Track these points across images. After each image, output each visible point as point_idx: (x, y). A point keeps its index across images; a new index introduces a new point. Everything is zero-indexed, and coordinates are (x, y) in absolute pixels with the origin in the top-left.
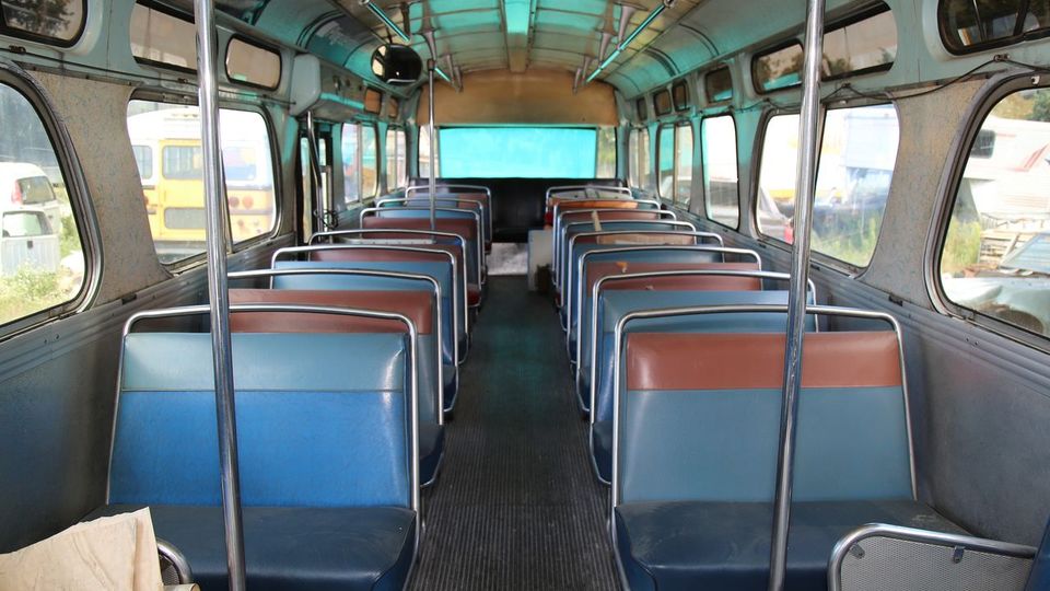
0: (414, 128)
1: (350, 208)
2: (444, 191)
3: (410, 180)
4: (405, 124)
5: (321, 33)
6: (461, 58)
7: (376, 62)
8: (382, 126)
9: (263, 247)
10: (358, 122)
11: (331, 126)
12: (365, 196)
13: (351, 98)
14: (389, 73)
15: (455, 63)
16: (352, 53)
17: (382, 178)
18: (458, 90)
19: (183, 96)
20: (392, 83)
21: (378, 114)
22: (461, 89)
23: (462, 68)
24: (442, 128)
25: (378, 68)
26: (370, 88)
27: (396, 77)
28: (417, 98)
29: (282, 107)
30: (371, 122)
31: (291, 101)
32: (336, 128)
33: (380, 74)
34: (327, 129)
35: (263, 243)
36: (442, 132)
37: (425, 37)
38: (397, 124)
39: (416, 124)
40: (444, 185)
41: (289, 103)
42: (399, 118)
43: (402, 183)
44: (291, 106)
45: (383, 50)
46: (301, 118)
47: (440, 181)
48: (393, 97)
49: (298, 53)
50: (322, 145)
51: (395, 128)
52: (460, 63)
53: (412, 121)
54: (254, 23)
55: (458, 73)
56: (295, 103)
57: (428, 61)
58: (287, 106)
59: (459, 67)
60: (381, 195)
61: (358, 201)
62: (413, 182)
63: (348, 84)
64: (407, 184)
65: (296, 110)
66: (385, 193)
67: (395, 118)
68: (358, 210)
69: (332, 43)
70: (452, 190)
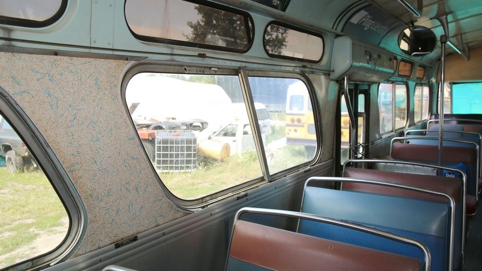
0: (435, 85)
1: (384, 137)
2: (454, 123)
3: (431, 115)
4: (429, 82)
5: (355, 20)
6: (469, 37)
7: (403, 42)
8: (412, 84)
9: (301, 173)
10: (393, 82)
11: (369, 86)
12: (397, 127)
13: (383, 66)
14: (413, 48)
15: (464, 42)
16: (385, 36)
17: (410, 114)
18: (466, 59)
19: (211, 68)
20: (415, 55)
21: (410, 76)
22: (469, 58)
23: (470, 45)
24: (454, 83)
25: (404, 46)
26: (403, 60)
27: (418, 51)
28: (437, 66)
29: (325, 74)
30: (402, 81)
31: (331, 70)
32: (374, 87)
33: (407, 50)
34: (366, 87)
35: (302, 170)
36: (454, 86)
37: (441, 21)
38: (423, 82)
39: (436, 82)
40: (454, 119)
41: (330, 71)
42: (424, 79)
43: (426, 117)
44: (331, 73)
45: (408, 32)
46: (339, 81)
47: (452, 116)
48: (420, 66)
49: (337, 36)
50: (361, 98)
51: (422, 85)
52: (468, 41)
53: (433, 80)
54: (284, 10)
55: (466, 48)
56: (333, 71)
57: (442, 36)
58: (328, 73)
59: (467, 43)
60: (409, 126)
61: (392, 131)
62: (433, 117)
63: (379, 56)
64: (429, 118)
65: (335, 75)
66: (412, 124)
67: (422, 79)
68: (390, 137)
69: (366, 29)
70: (459, 122)
